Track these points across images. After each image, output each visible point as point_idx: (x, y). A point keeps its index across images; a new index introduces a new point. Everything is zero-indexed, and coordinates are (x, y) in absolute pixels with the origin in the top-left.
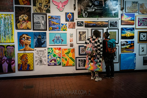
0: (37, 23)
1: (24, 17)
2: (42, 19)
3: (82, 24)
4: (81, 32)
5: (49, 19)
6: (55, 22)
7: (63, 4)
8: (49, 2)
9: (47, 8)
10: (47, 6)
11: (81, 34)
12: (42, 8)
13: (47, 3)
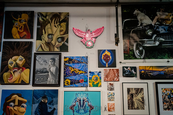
0: (42, 72)
1: (18, 61)
2: (53, 63)
3: (134, 72)
4: (132, 88)
5: (64, 64)
6: (76, 70)
7: (94, 34)
8: (67, 32)
9: (63, 43)
10: (63, 39)
11: (131, 94)
12: (53, 42)
13: (62, 33)
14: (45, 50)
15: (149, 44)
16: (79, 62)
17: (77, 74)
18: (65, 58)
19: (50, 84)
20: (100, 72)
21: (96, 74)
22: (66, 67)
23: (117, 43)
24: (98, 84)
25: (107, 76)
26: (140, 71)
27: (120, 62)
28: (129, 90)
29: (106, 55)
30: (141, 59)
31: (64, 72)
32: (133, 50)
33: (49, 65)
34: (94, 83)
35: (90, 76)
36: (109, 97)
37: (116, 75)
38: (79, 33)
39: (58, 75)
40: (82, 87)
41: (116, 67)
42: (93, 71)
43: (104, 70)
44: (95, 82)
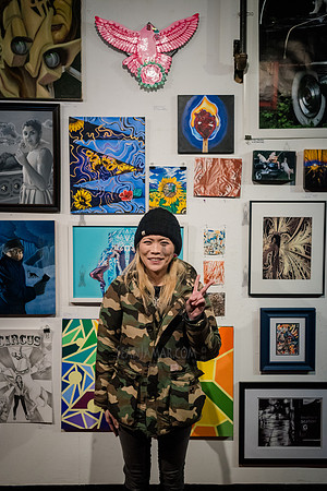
0: (2, 166)
3: (287, 169)
7: (165, 40)
9: (63, 69)
11: (275, 236)
12: (31, 67)
13: (59, 35)
14: (6, 94)
16: (117, 136)
17: (113, 173)
18: (73, 121)
21: (171, 174)
22: (76, 151)
23: (239, 73)
24: (176, 204)
25: (203, 181)
26: (308, 165)
28: (268, 223)
29: (203, 112)
30: (312, 126)
32: (290, 97)
33: (24, 145)
34: (163, 201)
35: (153, 181)
36: (208, 244)
37: (233, 178)
39: (52, 176)
40: (128, 213)
41: (233, 153)
42: (161, 166)
43: (197, 161)
44: (167, 199)
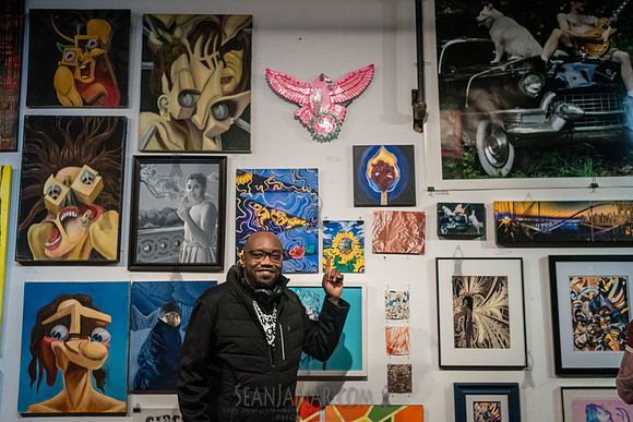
0: (162, 223)
1: (77, 186)
2: (197, 191)
3: (475, 222)
4: (469, 278)
5: (238, 194)
6: (277, 214)
7: (339, 90)
8: (245, 84)
9: (231, 121)
10: (231, 107)
11: (466, 298)
12: (198, 119)
13: (228, 87)
14: (170, 147)
15: (529, 125)
16: (288, 189)
17: (283, 228)
18: (240, 173)
19: (189, 265)
20: (361, 223)
21: (347, 228)
22: (243, 204)
23: (418, 122)
24: (353, 261)
25: (383, 236)
26: (498, 217)
27: (431, 189)
28: (458, 283)
29: (381, 163)
30: (500, 176)
31: (238, 222)
32: (475, 147)
33: (186, 200)
34: (338, 258)
35: (327, 237)
36: (390, 307)
37: (416, 232)
38: (289, 86)
39: (215, 233)
40: (297, 272)
41: (414, 205)
42: (336, 220)
43: (376, 214)
44: (343, 256)
